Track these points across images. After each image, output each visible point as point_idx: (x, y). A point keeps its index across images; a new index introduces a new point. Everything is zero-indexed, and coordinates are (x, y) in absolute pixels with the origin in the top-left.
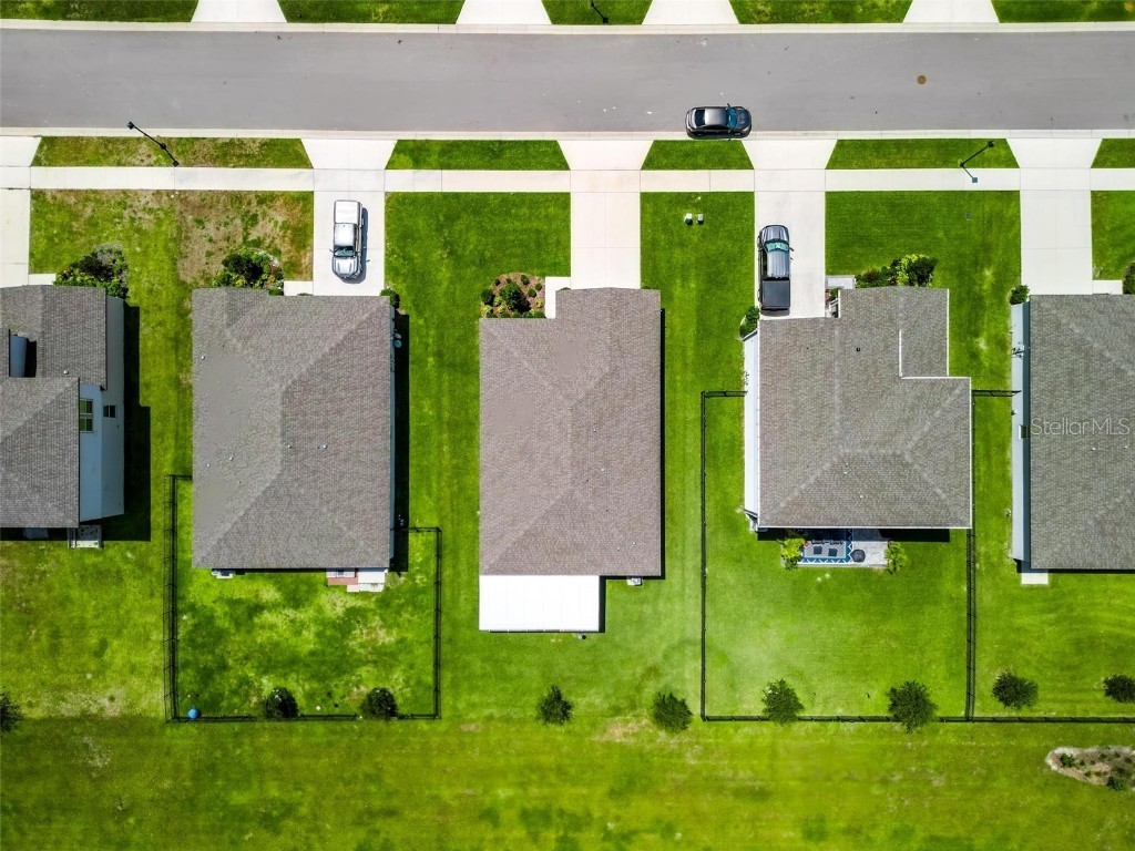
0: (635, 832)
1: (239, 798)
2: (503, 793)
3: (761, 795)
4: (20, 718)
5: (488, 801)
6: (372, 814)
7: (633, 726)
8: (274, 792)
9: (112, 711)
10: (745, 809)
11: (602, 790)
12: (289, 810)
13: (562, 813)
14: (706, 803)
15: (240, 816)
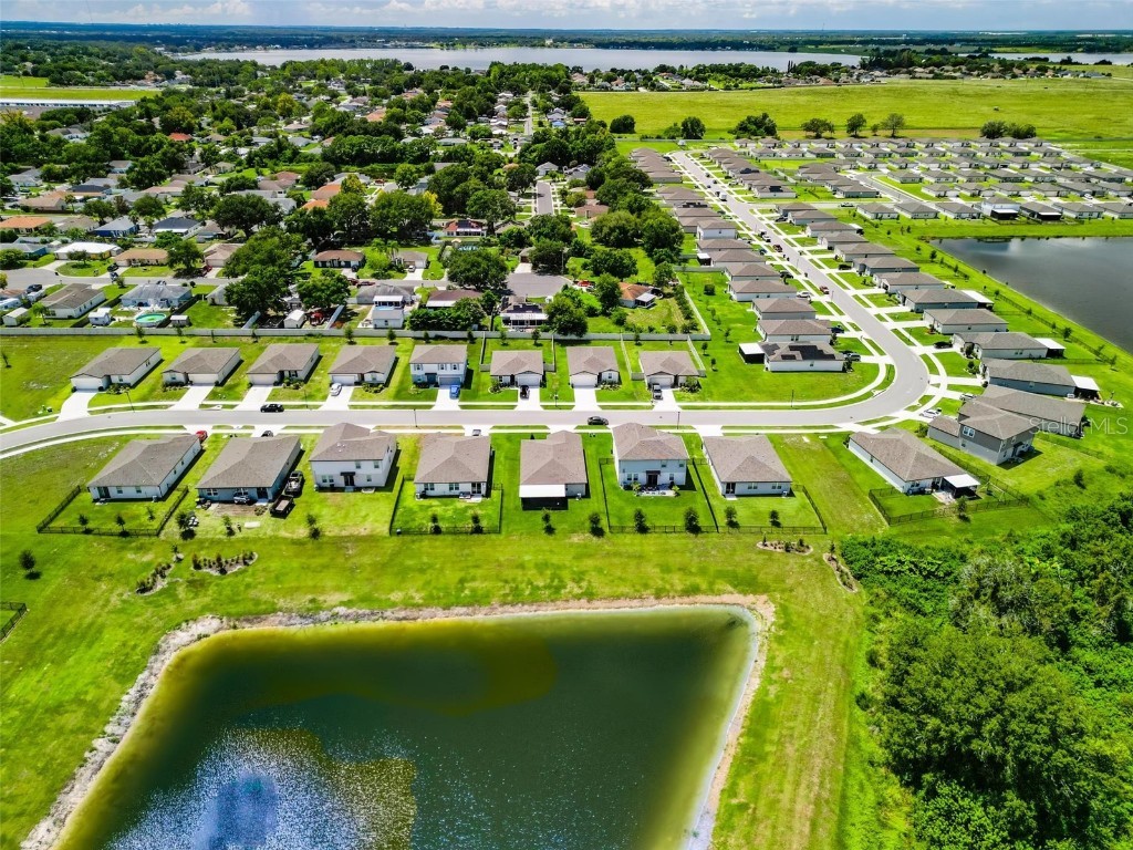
0: (587, 571)
1: (410, 562)
2: (527, 558)
3: (641, 557)
4: (324, 535)
5: (520, 561)
6: (468, 567)
7: (582, 537)
8: (425, 559)
9: (363, 533)
10: (633, 563)
11: (570, 557)
12: (431, 566)
13: (553, 564)
14: (616, 560)
15: (409, 569)
